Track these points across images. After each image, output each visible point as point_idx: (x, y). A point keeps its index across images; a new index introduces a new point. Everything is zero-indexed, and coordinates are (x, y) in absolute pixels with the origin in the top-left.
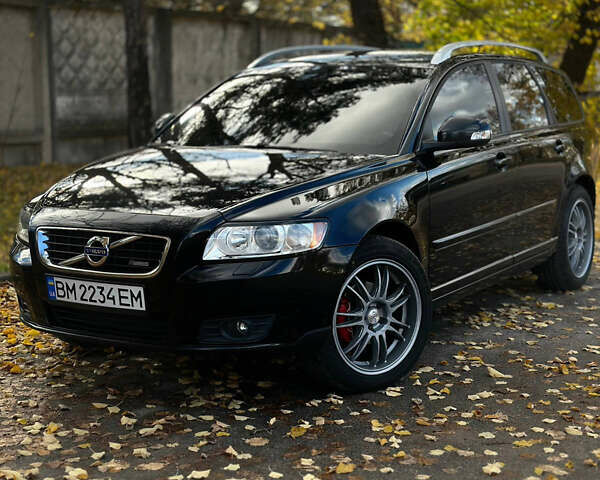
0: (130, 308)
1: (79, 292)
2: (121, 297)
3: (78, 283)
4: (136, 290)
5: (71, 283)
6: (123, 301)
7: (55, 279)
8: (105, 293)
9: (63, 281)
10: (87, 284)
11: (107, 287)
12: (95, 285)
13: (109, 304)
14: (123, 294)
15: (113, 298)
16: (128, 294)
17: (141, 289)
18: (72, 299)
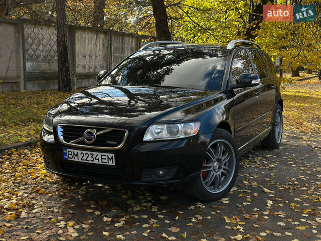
0: (107, 164)
1: (80, 156)
2: (102, 159)
3: (80, 152)
4: (110, 155)
5: (76, 152)
6: (104, 161)
7: (68, 150)
8: (94, 157)
9: (72, 151)
10: (85, 152)
11: (95, 154)
12: (89, 153)
13: (96, 162)
14: (103, 157)
15: (98, 159)
16: (106, 157)
17: (113, 155)
18: (76, 159)
